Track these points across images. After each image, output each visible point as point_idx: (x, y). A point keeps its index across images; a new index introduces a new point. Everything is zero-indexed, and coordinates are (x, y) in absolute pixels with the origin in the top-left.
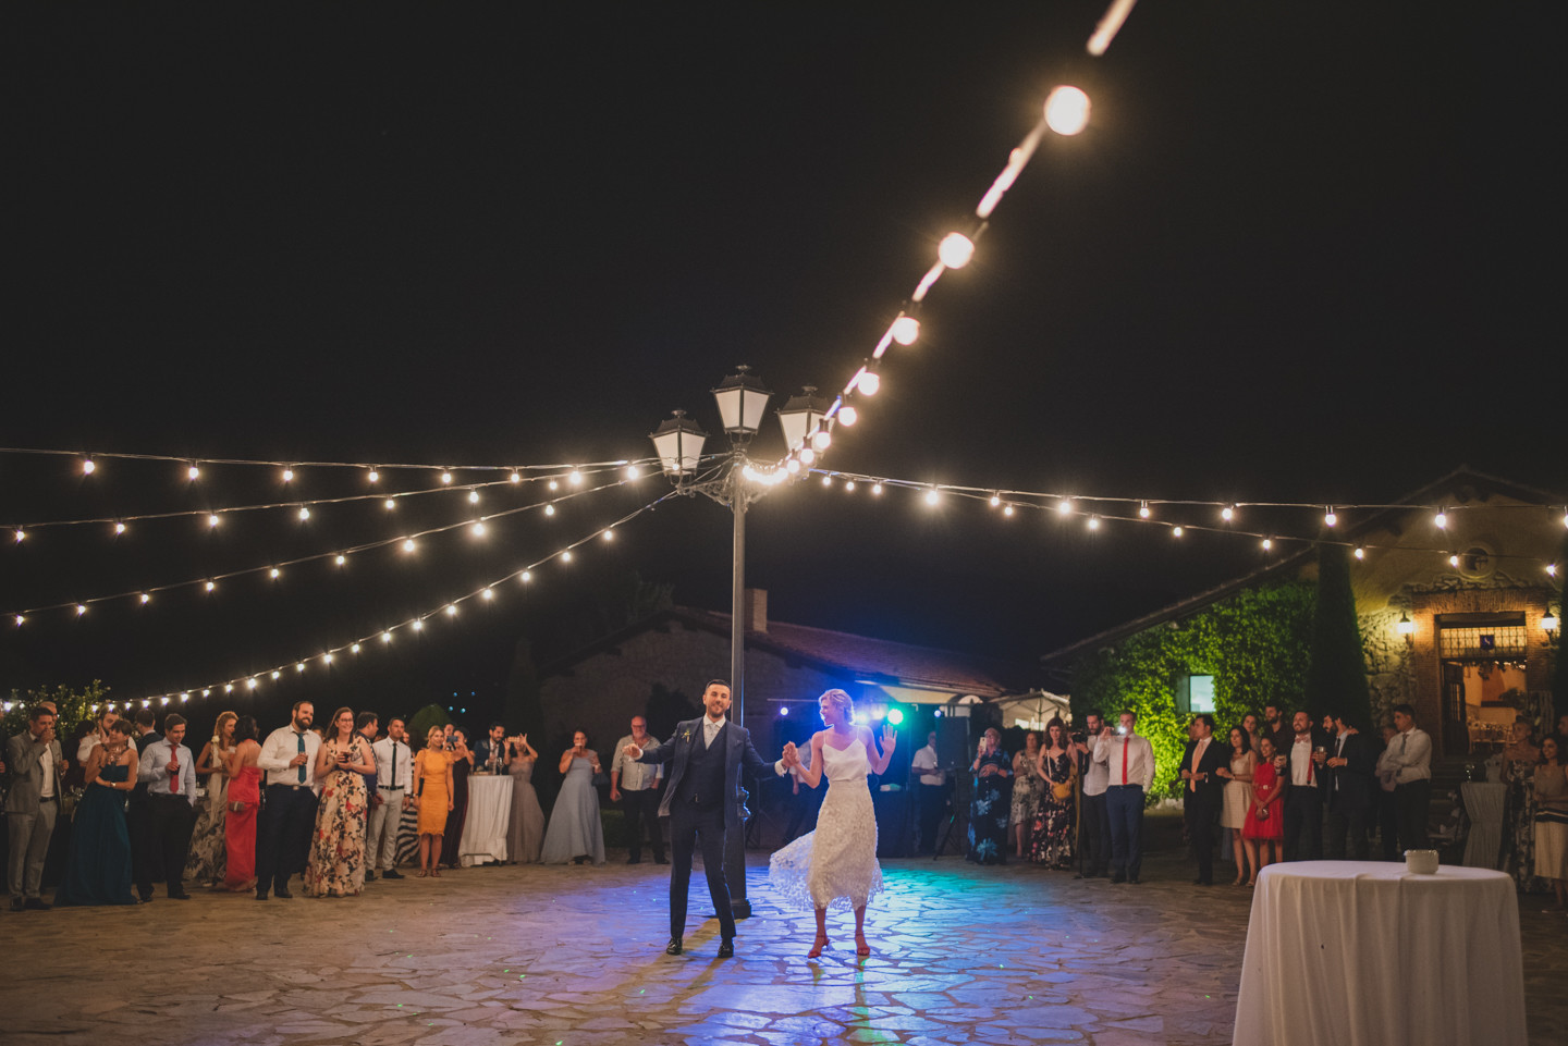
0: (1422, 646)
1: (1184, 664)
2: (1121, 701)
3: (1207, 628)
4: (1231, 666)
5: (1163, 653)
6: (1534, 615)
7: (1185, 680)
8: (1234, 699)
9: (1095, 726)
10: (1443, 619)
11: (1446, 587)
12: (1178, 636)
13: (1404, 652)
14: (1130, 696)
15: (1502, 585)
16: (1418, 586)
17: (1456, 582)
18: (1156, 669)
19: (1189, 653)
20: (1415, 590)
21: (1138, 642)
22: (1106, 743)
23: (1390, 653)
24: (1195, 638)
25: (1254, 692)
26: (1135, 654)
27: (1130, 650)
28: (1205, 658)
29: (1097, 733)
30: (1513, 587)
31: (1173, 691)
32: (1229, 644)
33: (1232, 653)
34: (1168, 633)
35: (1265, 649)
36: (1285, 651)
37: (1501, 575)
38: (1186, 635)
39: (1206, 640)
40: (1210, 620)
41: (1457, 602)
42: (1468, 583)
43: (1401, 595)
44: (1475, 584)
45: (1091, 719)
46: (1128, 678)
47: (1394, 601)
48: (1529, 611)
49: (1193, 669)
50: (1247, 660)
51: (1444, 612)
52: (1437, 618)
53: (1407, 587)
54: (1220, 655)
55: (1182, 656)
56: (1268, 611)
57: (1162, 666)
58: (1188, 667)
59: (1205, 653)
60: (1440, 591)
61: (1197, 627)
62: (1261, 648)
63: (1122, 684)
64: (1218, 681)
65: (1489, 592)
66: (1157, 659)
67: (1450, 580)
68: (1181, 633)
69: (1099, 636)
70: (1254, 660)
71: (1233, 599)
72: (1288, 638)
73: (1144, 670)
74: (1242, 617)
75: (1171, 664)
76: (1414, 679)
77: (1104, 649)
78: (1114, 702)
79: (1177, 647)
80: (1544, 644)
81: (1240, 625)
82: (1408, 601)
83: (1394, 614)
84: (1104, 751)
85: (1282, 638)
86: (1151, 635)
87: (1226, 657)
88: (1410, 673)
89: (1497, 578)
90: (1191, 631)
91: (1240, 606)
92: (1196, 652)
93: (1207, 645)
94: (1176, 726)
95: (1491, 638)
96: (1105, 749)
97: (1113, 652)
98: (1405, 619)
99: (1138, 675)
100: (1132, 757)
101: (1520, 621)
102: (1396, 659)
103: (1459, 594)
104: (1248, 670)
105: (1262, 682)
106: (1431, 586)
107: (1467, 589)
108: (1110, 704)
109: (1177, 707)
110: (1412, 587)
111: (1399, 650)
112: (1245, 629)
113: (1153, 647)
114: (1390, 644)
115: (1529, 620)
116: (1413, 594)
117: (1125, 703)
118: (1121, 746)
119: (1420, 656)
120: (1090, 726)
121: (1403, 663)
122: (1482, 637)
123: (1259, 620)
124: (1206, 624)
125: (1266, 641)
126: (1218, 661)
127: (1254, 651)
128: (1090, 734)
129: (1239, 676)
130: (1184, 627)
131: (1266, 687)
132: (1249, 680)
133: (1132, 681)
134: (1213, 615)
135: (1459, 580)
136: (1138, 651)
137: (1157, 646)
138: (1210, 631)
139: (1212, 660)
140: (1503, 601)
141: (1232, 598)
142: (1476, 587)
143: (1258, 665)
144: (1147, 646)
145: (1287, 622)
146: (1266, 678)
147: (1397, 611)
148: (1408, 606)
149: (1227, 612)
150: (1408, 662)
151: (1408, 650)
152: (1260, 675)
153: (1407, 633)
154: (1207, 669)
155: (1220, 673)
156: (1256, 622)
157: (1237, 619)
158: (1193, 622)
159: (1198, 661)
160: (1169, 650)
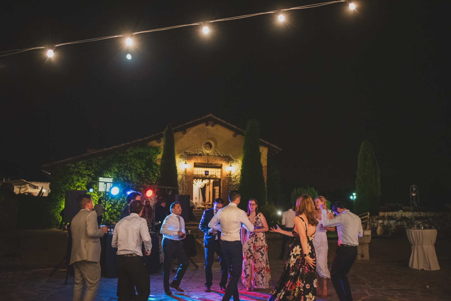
0: (189, 173)
2: (74, 186)
4: (121, 175)
6: (225, 165)
10: (197, 164)
11: (198, 154)
13: (183, 174)
14: (78, 184)
15: (216, 155)
16: (189, 152)
17: (202, 152)
18: (90, 174)
19: (104, 169)
20: (188, 153)
24: (107, 163)
27: (80, 166)
30: (219, 156)
32: (121, 167)
33: (122, 170)
35: (135, 169)
36: (142, 171)
37: (216, 151)
41: (202, 159)
42: (206, 153)
43: (183, 155)
44: (208, 154)
46: (78, 177)
47: (181, 157)
48: (224, 164)
49: (105, 175)
50: (127, 173)
51: (198, 162)
52: (195, 163)
53: (185, 152)
54: (117, 170)
56: (137, 156)
57: (93, 173)
58: (103, 174)
59: (111, 170)
60: (196, 155)
61: (109, 159)
62: (133, 169)
63: (76, 179)
64: (115, 180)
65: (212, 157)
67: (200, 151)
69: (69, 159)
70: (130, 173)
71: (125, 150)
72: (144, 166)
73: (85, 174)
74: (127, 157)
75: (97, 173)
76: (186, 184)
77: (69, 165)
78: (71, 186)
80: (227, 175)
81: (126, 160)
82: (186, 157)
83: (180, 161)
85: (142, 166)
87: (119, 171)
88: (185, 182)
89: (215, 152)
90: (106, 160)
91: (127, 153)
92: (107, 169)
93: (112, 166)
94: (97, 196)
95: (208, 172)
97: (73, 166)
98: (186, 163)
99: (82, 176)
101: (220, 167)
102: (180, 177)
103: (202, 156)
104: (127, 177)
105: (132, 182)
106: (193, 153)
107: (205, 155)
108: (70, 187)
110: (187, 153)
112: (128, 161)
113: (90, 166)
114: (179, 172)
115: (223, 167)
116: (188, 155)
117: (76, 187)
119: (188, 176)
121: (182, 178)
122: (206, 171)
123: (134, 158)
125: (135, 167)
126: (115, 172)
127: (130, 170)
129: (124, 179)
130: (104, 159)
133: (80, 178)
134: (116, 155)
135: (203, 152)
136: (83, 166)
139: (113, 172)
140: (216, 160)
142: (208, 155)
143: (131, 175)
145: (144, 161)
146: (134, 180)
147: (182, 160)
148: (185, 159)
149: (122, 155)
150: (184, 178)
151: (184, 174)
152: (132, 179)
153: (186, 168)
154: (110, 175)
155: (116, 177)
156: (132, 160)
157: (125, 157)
158: (107, 157)
159: (108, 172)
160: (97, 167)
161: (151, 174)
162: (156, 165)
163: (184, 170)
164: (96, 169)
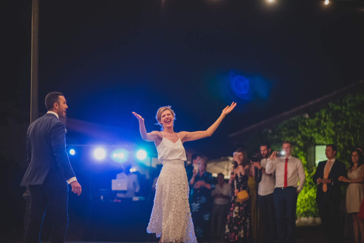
1: (312, 139)
3: (326, 117)
4: (340, 140)
5: (300, 132)
7: (312, 148)
9: (266, 152)
12: (309, 122)
19: (315, 132)
21: (285, 126)
22: (273, 162)
24: (319, 123)
26: (283, 133)
27: (280, 130)
28: (324, 135)
29: (267, 156)
31: (305, 154)
32: (339, 126)
33: (340, 132)
34: (303, 120)
35: (359, 129)
38: (313, 121)
39: (325, 124)
40: (327, 113)
45: (263, 148)
49: (317, 141)
50: (349, 136)
54: (333, 133)
57: (299, 139)
58: (315, 140)
61: (320, 117)
62: (356, 129)
66: (297, 136)
68: (310, 120)
69: (263, 122)
70: (353, 135)
71: (341, 100)
74: (346, 110)
75: (304, 138)
77: (265, 130)
79: (308, 129)
81: (345, 115)
84: (272, 167)
86: (294, 121)
87: (337, 134)
90: (316, 119)
91: (345, 104)
92: (319, 131)
93: (325, 127)
96: (273, 166)
97: (270, 131)
100: (290, 170)
104: (349, 141)
109: (308, 163)
112: (348, 117)
113: (294, 129)
118: (283, 164)
120: (262, 152)
123: (356, 112)
125: (360, 124)
126: (332, 136)
127: (353, 130)
128: (262, 158)
129: (344, 145)
130: (312, 117)
134: (329, 110)
137: (296, 128)
138: (327, 118)
139: (328, 136)
143: (355, 139)
144: (290, 128)
149: (337, 108)
154: (324, 140)
156: (354, 113)
157: (344, 112)
158: (317, 114)
159: (320, 137)
160: (304, 130)
164: (304, 133)
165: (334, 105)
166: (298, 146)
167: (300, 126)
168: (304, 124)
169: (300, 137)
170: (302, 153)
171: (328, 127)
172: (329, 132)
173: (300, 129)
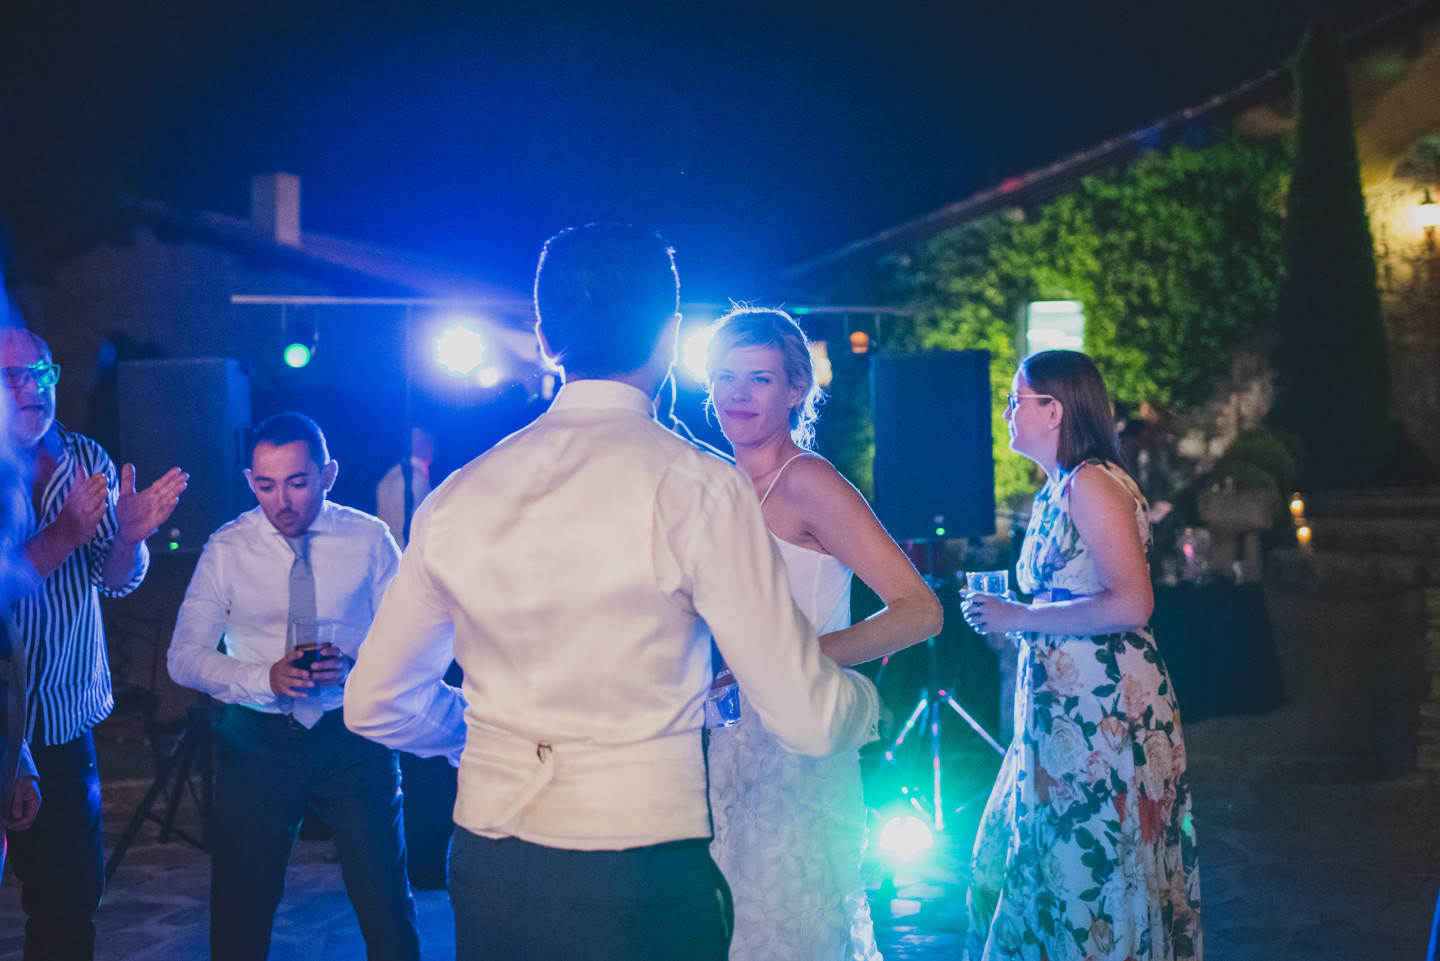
1: (1030, 283)
3: (1073, 220)
4: (1114, 286)
5: (993, 264)
8: (1121, 341)
12: (1021, 233)
13: (1418, 259)
18: (982, 291)
19: (1039, 264)
21: (951, 245)
23: (1394, 261)
24: (1051, 238)
25: (1154, 330)
26: (944, 267)
27: (934, 259)
28: (1067, 271)
32: (1112, 247)
33: (1116, 263)
34: (1004, 229)
35: (1175, 254)
36: (1211, 259)
38: (1034, 232)
39: (1071, 239)
40: (1079, 206)
46: (931, 308)
47: (1405, 171)
49: (1045, 290)
50: (1143, 274)
54: (1093, 265)
55: (1026, 267)
56: (1183, 190)
57: (992, 285)
58: (1036, 285)
59: (1068, 263)
61: (1055, 218)
62: (1166, 254)
64: (1091, 310)
66: (984, 275)
68: (1027, 229)
69: (885, 235)
70: (1155, 273)
71: (1122, 169)
72: (1216, 237)
73: (959, 294)
74: (1135, 200)
75: (1007, 283)
76: (1435, 304)
77: (889, 258)
79: (1019, 253)
81: (1132, 214)
83: (1401, 194)
85: (1208, 235)
86: (975, 233)
87: (1106, 267)
90: (1044, 225)
91: (1134, 182)
92: (1052, 262)
93: (1071, 249)
97: (906, 261)
98: (1428, 201)
99: (950, 302)
102: (1403, 271)
104: (1144, 291)
105: (1168, 312)
111: (1411, 255)
112: (1141, 220)
113: (975, 255)
114: (1395, 246)
121: (1416, 277)
123: (1167, 204)
124: (1072, 211)
125: (1177, 240)
126: (1090, 276)
127: (1156, 258)
129: (1129, 304)
130: (1033, 218)
131: (1175, 319)
132: (1148, 310)
133: (939, 312)
134: (1084, 198)
136: (950, 260)
137: (982, 251)
138: (1078, 221)
139: (1080, 275)
141: (1118, 167)
143: (1162, 283)
144: (966, 251)
145: (1217, 208)
146: (1177, 304)
147: (1407, 186)
148: (1427, 181)
149: (1110, 192)
150: (1424, 275)
151: (1427, 256)
152: (1167, 299)
153: (1429, 224)
154: (1069, 289)
155: (1093, 297)
156: (1162, 209)
157: (1126, 203)
158: (1048, 210)
159: (1056, 276)
160: (1005, 258)
161: (1255, 270)
162: (1276, 222)
163: (1420, 237)
164: (1005, 267)
165: (1100, 183)
166: (989, 304)
167: (994, 246)
168: (1007, 240)
169: (993, 276)
170: (999, 324)
171: (1079, 250)
172: (1082, 263)
173: (994, 254)
